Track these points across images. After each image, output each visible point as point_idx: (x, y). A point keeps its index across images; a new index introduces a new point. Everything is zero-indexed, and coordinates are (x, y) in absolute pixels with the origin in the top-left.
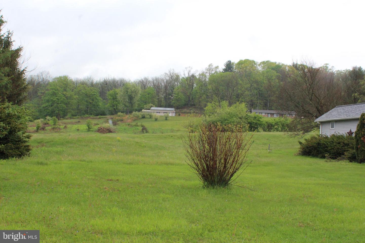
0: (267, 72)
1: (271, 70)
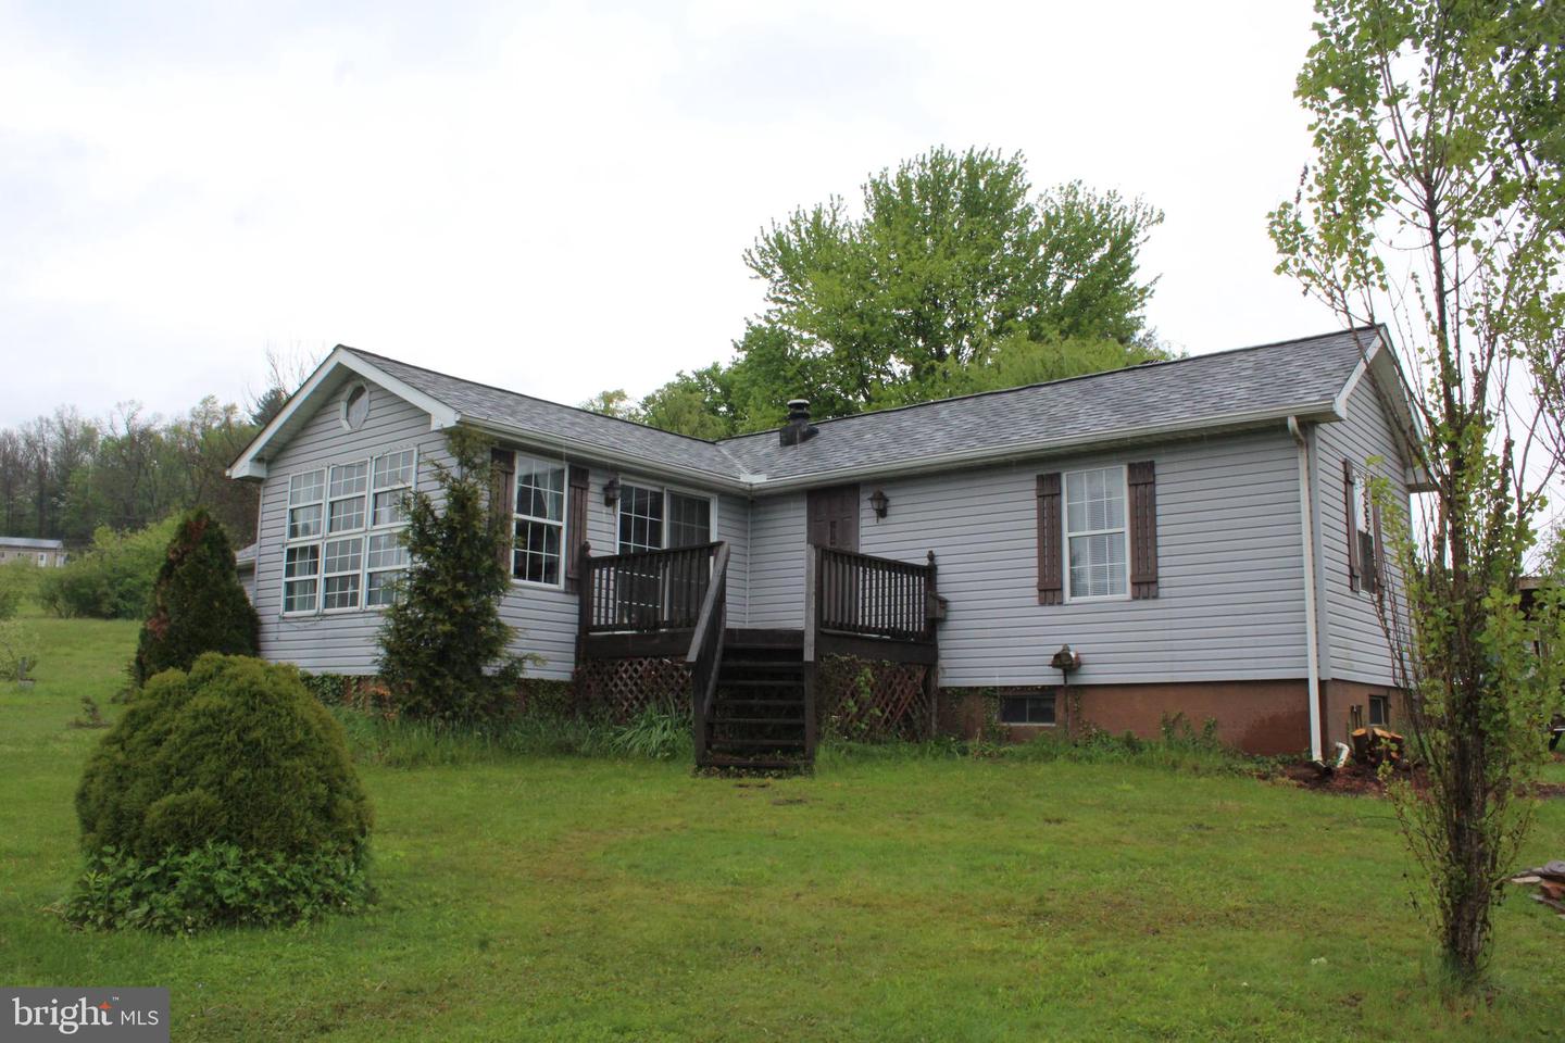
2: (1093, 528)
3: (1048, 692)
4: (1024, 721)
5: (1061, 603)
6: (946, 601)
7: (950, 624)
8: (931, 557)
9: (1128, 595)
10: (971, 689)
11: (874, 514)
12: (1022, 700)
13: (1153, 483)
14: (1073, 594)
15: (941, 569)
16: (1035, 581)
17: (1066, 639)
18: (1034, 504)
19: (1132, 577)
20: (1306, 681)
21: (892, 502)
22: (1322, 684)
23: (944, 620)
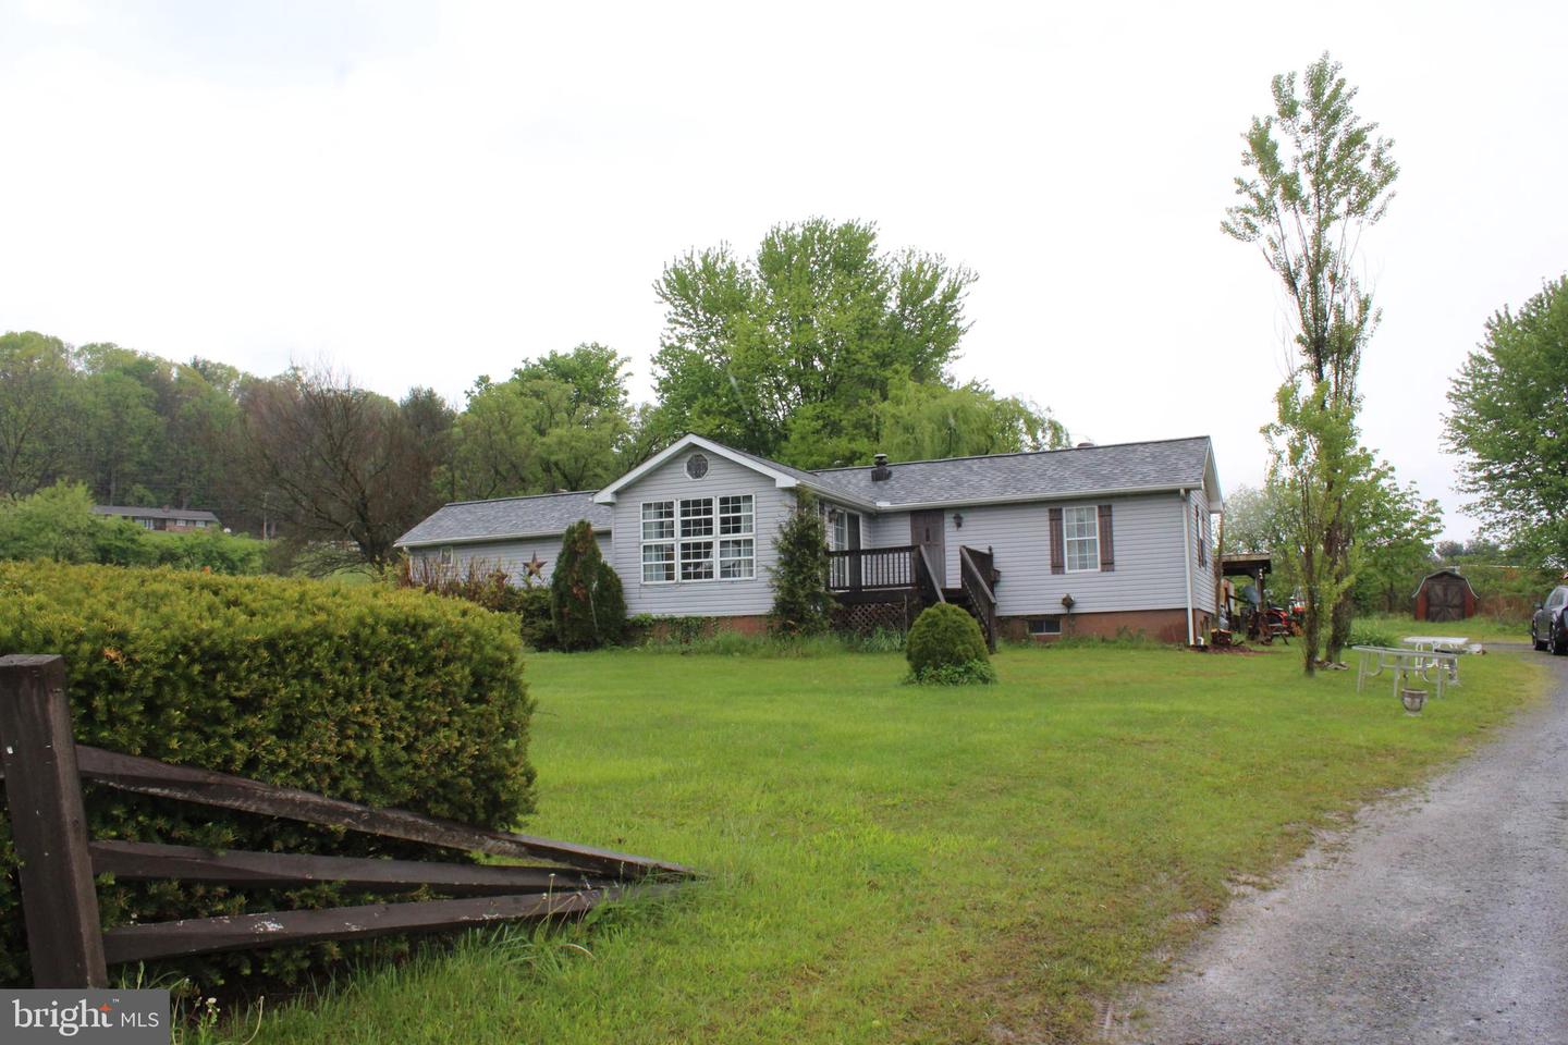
0: (108, 381)
1: (120, 374)
2: (1079, 536)
3: (1058, 616)
4: (1042, 631)
5: (1063, 573)
6: (999, 572)
7: (1001, 584)
8: (990, 549)
9: (1099, 569)
10: (1014, 617)
11: (954, 524)
12: (1042, 622)
13: (1111, 515)
14: (1069, 569)
15: (995, 555)
16: (1050, 562)
17: (1068, 591)
18: (1048, 523)
19: (1102, 560)
20: (1186, 610)
21: (965, 519)
22: (1194, 610)
23: (998, 581)
